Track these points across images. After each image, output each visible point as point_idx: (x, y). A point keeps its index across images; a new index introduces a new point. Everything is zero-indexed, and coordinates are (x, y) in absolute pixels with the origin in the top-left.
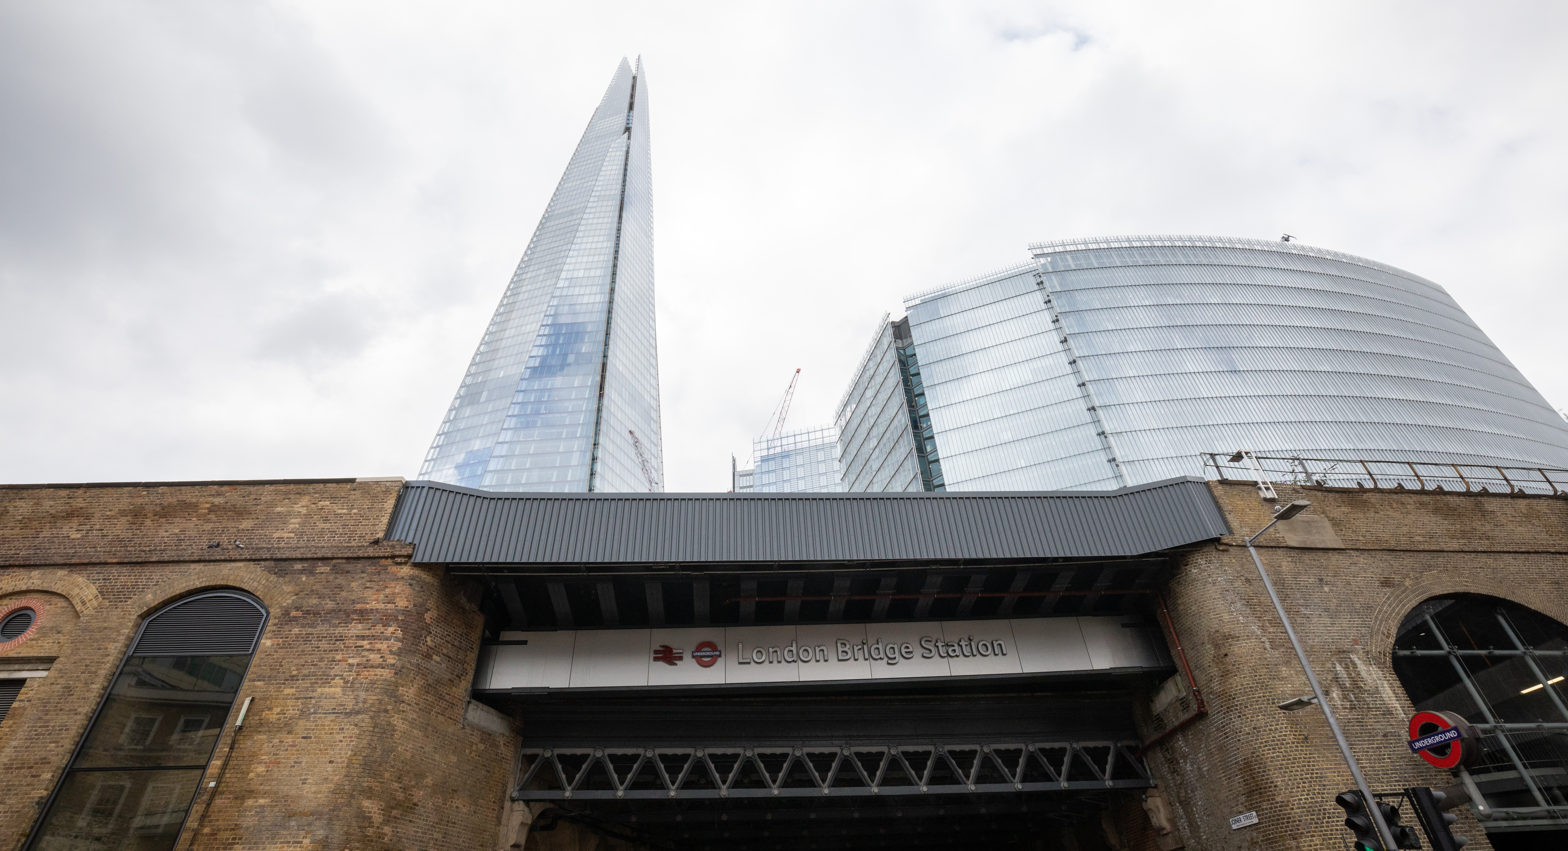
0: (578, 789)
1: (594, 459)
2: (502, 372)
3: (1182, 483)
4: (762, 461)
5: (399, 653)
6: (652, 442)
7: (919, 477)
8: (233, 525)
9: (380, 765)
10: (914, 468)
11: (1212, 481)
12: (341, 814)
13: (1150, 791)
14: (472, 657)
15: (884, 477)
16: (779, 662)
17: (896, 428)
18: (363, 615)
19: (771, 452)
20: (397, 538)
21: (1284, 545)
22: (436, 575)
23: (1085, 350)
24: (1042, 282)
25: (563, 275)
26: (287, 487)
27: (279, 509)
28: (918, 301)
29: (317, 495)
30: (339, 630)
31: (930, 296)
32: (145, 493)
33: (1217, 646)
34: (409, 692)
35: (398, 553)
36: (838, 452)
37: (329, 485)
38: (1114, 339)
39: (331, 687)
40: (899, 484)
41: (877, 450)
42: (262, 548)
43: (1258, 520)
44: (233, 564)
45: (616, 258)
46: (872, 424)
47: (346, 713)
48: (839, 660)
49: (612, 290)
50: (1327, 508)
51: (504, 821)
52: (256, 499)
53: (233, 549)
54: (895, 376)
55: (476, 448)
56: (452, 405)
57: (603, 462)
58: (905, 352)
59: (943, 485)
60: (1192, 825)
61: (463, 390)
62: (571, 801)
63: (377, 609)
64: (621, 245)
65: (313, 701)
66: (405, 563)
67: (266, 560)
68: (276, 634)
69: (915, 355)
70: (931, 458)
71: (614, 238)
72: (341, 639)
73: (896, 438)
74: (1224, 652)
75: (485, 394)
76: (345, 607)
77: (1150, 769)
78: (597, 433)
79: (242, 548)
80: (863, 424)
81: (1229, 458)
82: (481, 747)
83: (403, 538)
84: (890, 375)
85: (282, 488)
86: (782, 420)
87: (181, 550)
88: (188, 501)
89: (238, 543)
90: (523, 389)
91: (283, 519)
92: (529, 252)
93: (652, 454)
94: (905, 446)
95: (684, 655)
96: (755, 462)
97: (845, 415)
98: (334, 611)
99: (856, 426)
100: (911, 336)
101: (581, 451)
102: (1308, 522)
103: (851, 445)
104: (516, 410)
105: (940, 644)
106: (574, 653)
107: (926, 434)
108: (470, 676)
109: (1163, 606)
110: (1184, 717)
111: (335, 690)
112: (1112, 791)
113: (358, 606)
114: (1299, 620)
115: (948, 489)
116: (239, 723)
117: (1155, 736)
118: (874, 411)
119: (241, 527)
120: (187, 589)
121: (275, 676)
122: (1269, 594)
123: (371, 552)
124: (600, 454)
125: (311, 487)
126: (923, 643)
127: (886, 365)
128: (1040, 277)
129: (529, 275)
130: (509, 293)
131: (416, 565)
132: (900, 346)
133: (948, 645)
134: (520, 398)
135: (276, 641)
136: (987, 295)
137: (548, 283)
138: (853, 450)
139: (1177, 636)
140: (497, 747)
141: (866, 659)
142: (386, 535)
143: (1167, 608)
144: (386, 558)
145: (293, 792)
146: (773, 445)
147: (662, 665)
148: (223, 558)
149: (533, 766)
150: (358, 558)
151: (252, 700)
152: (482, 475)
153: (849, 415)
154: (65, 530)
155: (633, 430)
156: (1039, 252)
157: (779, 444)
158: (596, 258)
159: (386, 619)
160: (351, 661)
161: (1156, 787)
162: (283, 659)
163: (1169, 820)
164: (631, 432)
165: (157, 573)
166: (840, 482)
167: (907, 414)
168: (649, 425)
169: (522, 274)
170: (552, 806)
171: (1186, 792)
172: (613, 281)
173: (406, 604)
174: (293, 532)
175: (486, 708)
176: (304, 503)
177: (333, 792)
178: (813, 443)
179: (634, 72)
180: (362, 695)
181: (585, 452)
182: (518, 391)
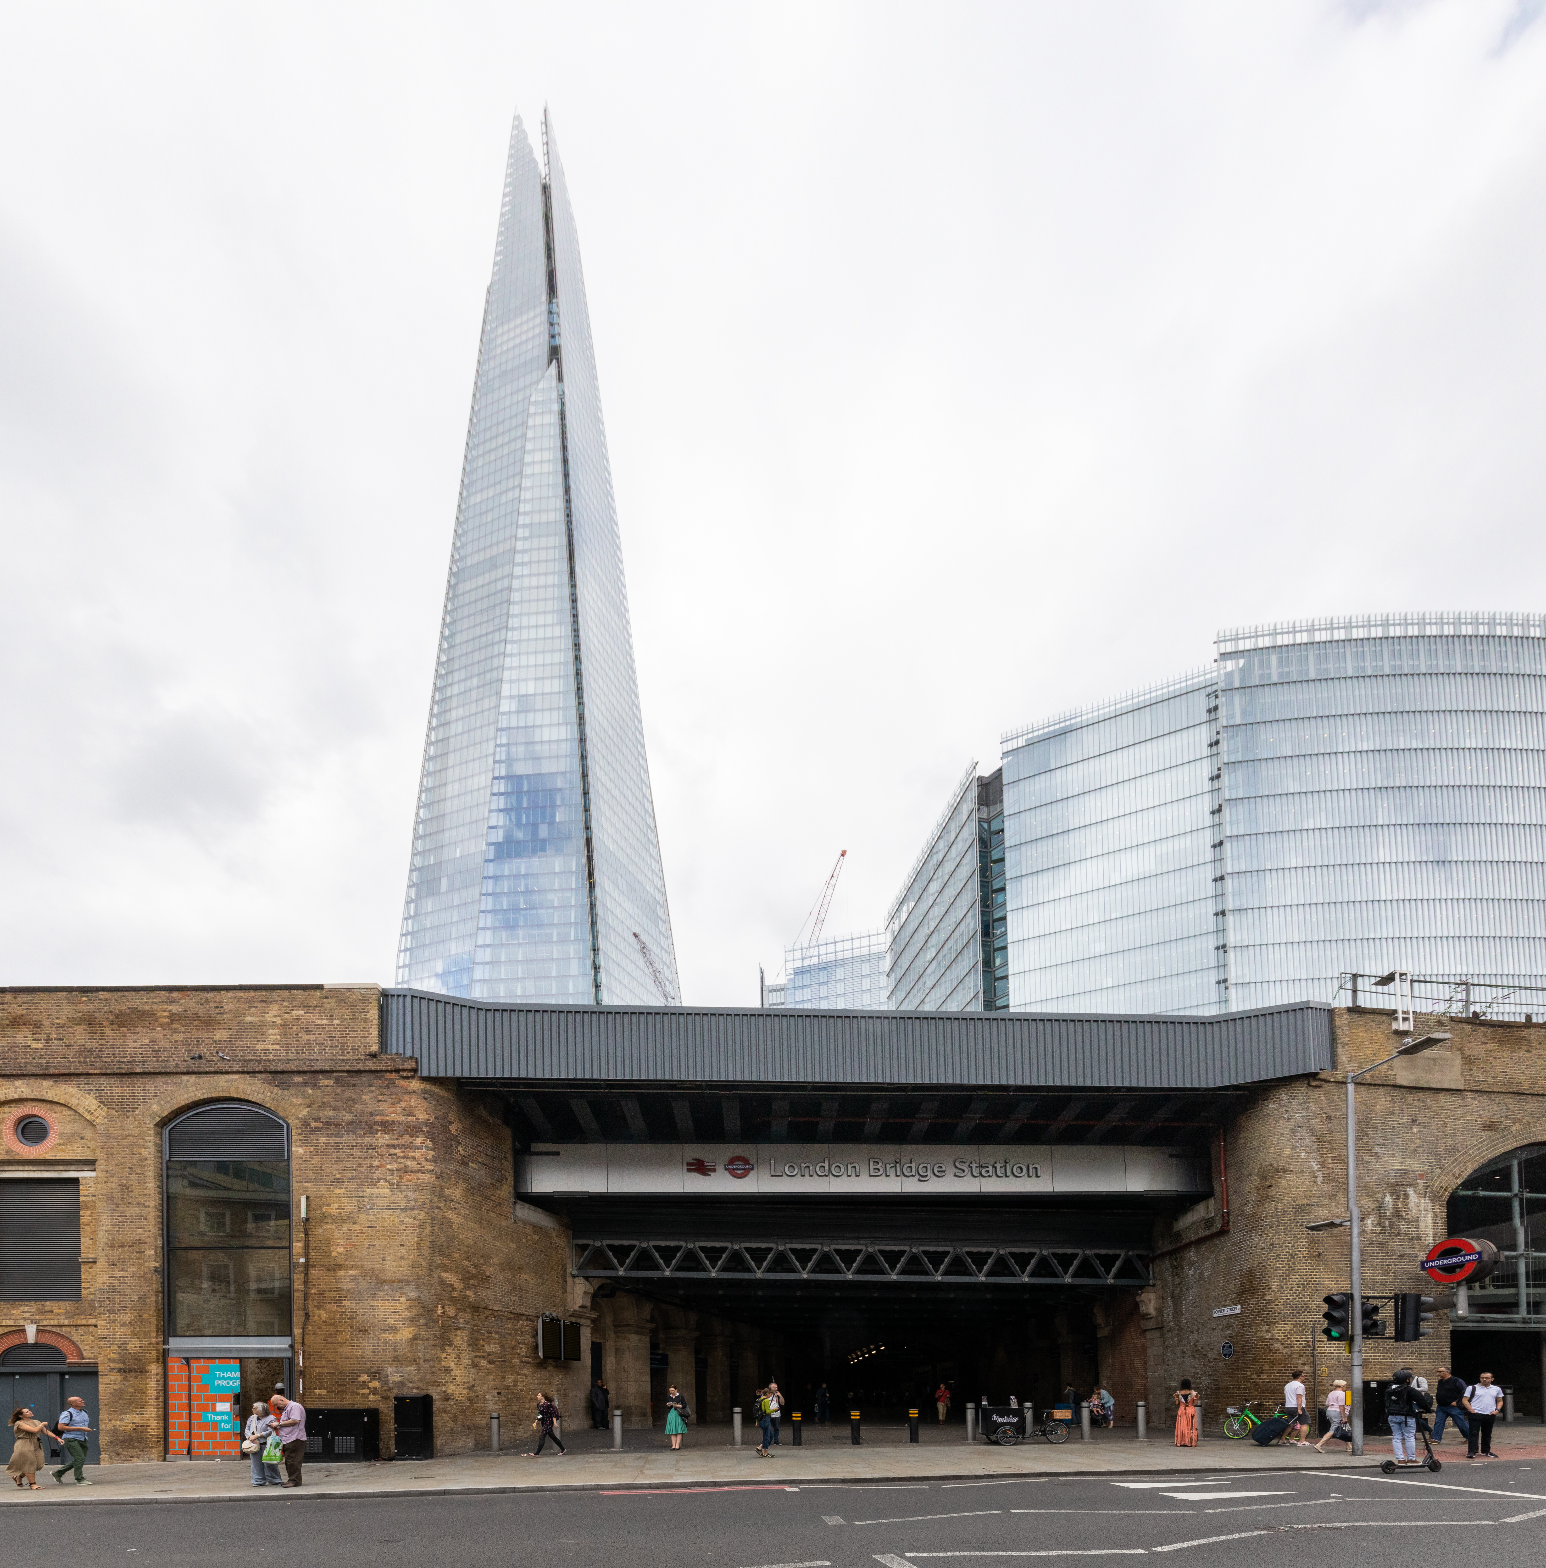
0: (630, 1269)
1: (596, 968)
2: (458, 850)
3: (1301, 1009)
4: (795, 974)
5: (435, 1160)
6: (662, 948)
7: (981, 996)
8: (206, 1035)
9: (447, 1248)
10: (975, 986)
11: (1340, 1009)
12: (425, 1281)
13: (1147, 1288)
14: (508, 1165)
15: (938, 995)
16: (811, 1176)
17: (962, 934)
18: (386, 1126)
19: (807, 963)
20: (394, 1051)
21: (1392, 1083)
22: (449, 1089)
23: (1242, 826)
24: (1216, 708)
25: (506, 689)
26: (247, 994)
27: (249, 1019)
28: (1021, 742)
29: (285, 1004)
30: (367, 1140)
31: (1041, 732)
32: (84, 999)
33: (1264, 1178)
34: (456, 1192)
35: (401, 1067)
36: (887, 964)
37: (295, 992)
38: (1291, 807)
39: (378, 1188)
40: (955, 1003)
41: (934, 963)
42: (250, 1060)
43: (1374, 1055)
44: (227, 1076)
45: (577, 658)
46: (932, 929)
47: (401, 1209)
48: (871, 1176)
49: (581, 718)
50: (1468, 1045)
51: (569, 1289)
52: (217, 1007)
53: (218, 1061)
54: (972, 863)
55: (453, 952)
56: (408, 896)
57: (607, 972)
58: (989, 826)
59: (1007, 1006)
60: (1177, 1313)
61: (415, 875)
62: (624, 1278)
63: (398, 1121)
64: (581, 633)
65: (366, 1199)
66: (413, 1077)
67: (260, 1072)
68: (305, 1143)
69: (1002, 831)
70: (999, 973)
71: (568, 619)
72: (371, 1147)
73: (959, 948)
74: (1269, 1183)
75: (444, 881)
76: (364, 1119)
77: (1154, 1273)
78: (594, 936)
79: (229, 1060)
80: (920, 928)
81: (1373, 980)
82: (536, 1237)
83: (401, 1051)
84: (964, 862)
85: (241, 994)
86: (820, 921)
87: (162, 1061)
88: (140, 1008)
89: (221, 1055)
90: (491, 874)
91: (260, 1029)
92: (445, 646)
93: (664, 963)
94: (969, 959)
95: (717, 1168)
96: (786, 975)
97: (900, 916)
98: (355, 1122)
99: (912, 931)
100: (1001, 801)
101: (579, 958)
102: (1434, 1060)
103: (903, 955)
104: (488, 903)
105: (974, 1166)
106: (608, 1164)
107: (998, 944)
108: (511, 1180)
109: (1222, 1140)
110: (1202, 1233)
111: (383, 1189)
112: (1112, 1286)
113: (378, 1118)
114: (1366, 1158)
115: (1012, 1010)
116: (303, 1215)
117: (1169, 1248)
118: (938, 911)
119: (217, 1037)
120: (190, 1100)
121: (321, 1179)
122: (1347, 1131)
123: (370, 1065)
124: (602, 962)
125: (275, 994)
126: (957, 1164)
127: (961, 846)
128: (1217, 697)
129: (456, 689)
130: (434, 723)
131: (424, 1079)
132: (985, 816)
133: (982, 1166)
134: (489, 887)
135: (307, 1150)
136: (1127, 730)
137: (486, 704)
138: (905, 962)
139: (1225, 1168)
140: (551, 1237)
141: (897, 1176)
142: (381, 1048)
143: (1225, 1141)
144: (391, 1072)
145: (377, 1266)
146: (808, 955)
147: (695, 1175)
148: (212, 1069)
149: (586, 1253)
150: (360, 1072)
151: (308, 1198)
152: (469, 985)
153: (904, 916)
154: (20, 1039)
155: (637, 932)
156: (1229, 647)
157: (816, 953)
158: (548, 659)
159: (413, 1130)
160: (389, 1167)
161: (1154, 1285)
162: (322, 1164)
163: (1156, 1309)
164: (635, 935)
165: (152, 1085)
166: (886, 1000)
167: (978, 916)
168: (657, 926)
169: (445, 687)
170: (609, 1281)
171: (1181, 1290)
172: (580, 703)
173: (427, 1117)
174: (278, 1044)
175: (532, 1207)
176: (275, 1013)
177: (413, 1266)
178: (857, 953)
179: (543, 169)
180: (412, 1195)
181: (584, 959)
182: (485, 878)
